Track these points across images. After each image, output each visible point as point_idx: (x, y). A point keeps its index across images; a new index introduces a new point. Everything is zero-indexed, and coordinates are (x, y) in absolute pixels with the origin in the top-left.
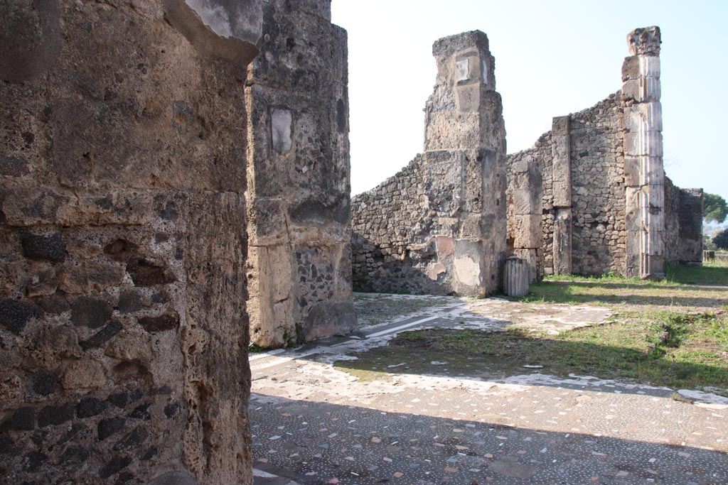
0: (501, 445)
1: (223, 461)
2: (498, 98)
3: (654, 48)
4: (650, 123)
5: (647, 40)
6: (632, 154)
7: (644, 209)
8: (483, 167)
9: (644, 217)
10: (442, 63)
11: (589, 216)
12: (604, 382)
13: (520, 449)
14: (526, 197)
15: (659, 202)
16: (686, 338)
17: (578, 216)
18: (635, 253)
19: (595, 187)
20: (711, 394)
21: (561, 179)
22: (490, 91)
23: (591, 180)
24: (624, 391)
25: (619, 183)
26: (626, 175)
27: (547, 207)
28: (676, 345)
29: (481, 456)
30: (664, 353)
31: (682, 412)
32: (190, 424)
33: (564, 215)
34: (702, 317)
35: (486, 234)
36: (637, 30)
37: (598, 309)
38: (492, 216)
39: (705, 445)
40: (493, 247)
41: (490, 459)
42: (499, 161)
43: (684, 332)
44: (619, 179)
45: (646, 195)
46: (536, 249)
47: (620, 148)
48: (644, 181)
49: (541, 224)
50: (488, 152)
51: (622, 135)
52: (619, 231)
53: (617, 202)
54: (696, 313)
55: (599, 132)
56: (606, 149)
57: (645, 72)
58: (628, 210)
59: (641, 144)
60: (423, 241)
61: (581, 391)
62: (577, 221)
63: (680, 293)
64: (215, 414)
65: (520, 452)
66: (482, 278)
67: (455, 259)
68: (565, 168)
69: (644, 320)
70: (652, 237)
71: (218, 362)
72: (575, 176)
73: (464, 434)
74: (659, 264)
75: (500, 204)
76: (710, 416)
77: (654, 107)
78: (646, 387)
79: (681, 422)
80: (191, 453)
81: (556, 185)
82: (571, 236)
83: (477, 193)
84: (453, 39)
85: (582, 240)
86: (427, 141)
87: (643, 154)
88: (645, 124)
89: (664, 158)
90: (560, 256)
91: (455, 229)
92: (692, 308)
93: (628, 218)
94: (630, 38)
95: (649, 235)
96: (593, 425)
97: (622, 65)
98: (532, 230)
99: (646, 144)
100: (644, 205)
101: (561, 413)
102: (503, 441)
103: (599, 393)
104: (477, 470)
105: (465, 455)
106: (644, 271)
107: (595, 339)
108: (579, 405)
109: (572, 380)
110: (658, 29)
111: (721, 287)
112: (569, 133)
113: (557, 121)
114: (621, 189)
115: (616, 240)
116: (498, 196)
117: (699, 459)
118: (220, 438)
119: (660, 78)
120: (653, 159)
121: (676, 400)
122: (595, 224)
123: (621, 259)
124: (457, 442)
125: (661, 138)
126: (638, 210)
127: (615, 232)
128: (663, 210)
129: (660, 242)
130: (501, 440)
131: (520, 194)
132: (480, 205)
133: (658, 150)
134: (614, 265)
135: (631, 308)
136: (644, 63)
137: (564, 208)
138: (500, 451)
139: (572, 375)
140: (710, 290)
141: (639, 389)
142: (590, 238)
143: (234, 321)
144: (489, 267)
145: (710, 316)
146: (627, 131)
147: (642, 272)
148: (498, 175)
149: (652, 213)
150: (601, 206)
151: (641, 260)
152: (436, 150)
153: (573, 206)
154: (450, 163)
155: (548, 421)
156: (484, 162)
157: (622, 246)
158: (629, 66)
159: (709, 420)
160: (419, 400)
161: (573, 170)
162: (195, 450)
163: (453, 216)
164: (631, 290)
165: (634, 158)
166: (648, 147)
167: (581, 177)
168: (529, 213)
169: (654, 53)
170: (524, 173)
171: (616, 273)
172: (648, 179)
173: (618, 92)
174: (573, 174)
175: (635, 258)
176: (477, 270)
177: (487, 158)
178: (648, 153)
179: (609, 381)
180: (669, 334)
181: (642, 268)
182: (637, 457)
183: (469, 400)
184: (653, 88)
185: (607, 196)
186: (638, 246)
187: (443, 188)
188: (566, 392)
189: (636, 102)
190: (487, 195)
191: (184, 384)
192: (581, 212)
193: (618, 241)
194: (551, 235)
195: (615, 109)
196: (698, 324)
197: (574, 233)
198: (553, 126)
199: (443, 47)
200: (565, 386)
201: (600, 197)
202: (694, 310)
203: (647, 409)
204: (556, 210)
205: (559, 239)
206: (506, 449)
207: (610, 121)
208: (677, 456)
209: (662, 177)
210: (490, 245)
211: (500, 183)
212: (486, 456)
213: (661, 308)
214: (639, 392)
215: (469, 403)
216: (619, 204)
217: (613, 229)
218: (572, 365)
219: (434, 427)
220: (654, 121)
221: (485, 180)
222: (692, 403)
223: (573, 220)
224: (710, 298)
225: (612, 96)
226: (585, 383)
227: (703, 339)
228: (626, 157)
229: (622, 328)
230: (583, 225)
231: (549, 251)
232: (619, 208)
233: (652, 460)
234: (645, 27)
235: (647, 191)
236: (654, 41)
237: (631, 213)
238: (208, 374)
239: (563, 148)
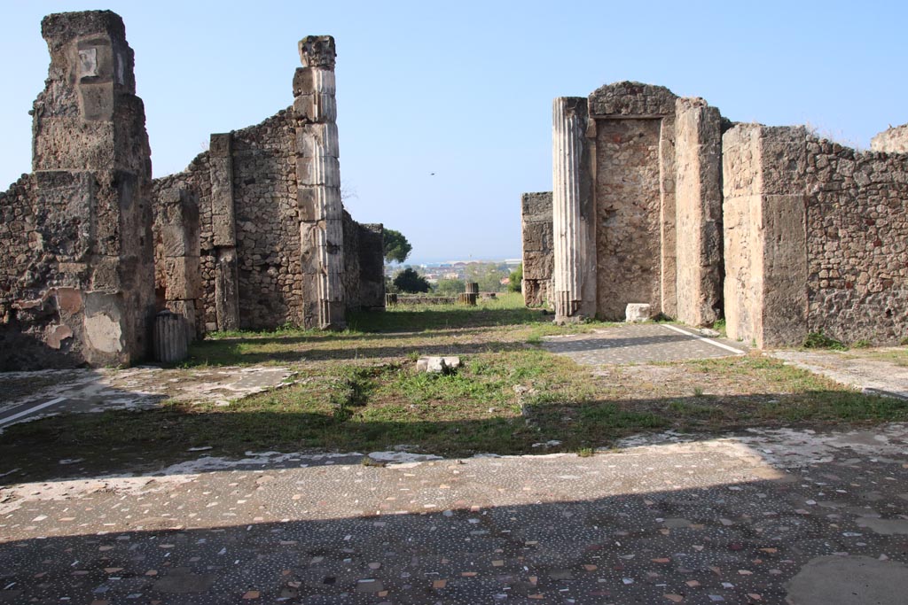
0: (166, 556)
2: (139, 104)
3: (328, 62)
4: (325, 147)
5: (320, 50)
6: (306, 183)
7: (321, 248)
8: (120, 195)
9: (321, 256)
10: (56, 50)
11: (258, 257)
12: (287, 456)
13: (193, 556)
14: (179, 235)
15: (337, 239)
16: (373, 394)
17: (245, 258)
18: (313, 300)
19: (264, 222)
20: (402, 453)
21: (222, 212)
22: (128, 95)
23: (259, 214)
24: (311, 463)
25: (292, 217)
26: (301, 207)
27: (206, 247)
28: (363, 403)
29: (140, 575)
30: (351, 413)
31: (375, 478)
33: (228, 257)
34: (388, 368)
35: (127, 283)
36: (309, 37)
37: (274, 370)
38: (134, 260)
39: (399, 509)
40: (138, 300)
41: (154, 576)
42: (142, 187)
43: (371, 387)
44: (292, 212)
45: (323, 232)
46: (194, 300)
47: (292, 175)
48: (320, 215)
49: (199, 268)
50: (127, 175)
51: (295, 160)
52: (294, 274)
53: (290, 241)
54: (382, 365)
55: (268, 155)
56: (276, 175)
57: (319, 87)
58: (303, 249)
59: (316, 171)
60: (37, 296)
61: (262, 472)
62: (244, 264)
63: (364, 344)
65: (193, 559)
66: (124, 342)
67: (86, 319)
68: (227, 198)
69: (327, 378)
70: (331, 281)
72: (239, 208)
73: (116, 551)
74: (340, 312)
75: (145, 243)
76: (402, 477)
77: (329, 129)
78: (334, 455)
79: (374, 489)
81: (218, 220)
82: (237, 282)
83: (112, 229)
84: (74, 18)
85: (251, 287)
86: (37, 158)
87: (319, 183)
88: (320, 149)
89: (341, 189)
90: (225, 307)
91: (84, 278)
92: (377, 359)
93: (304, 258)
94: (301, 46)
95: (327, 278)
96: (279, 509)
97: (293, 76)
98: (188, 276)
99: (321, 172)
100: (321, 244)
101: (239, 502)
102: (169, 549)
103: (283, 471)
104: (138, 596)
105: (119, 578)
106: (324, 321)
107: (273, 407)
108: (260, 488)
109: (249, 460)
110: (332, 39)
111: (405, 334)
112: (231, 155)
113: (216, 139)
114: (294, 225)
115: (291, 285)
116: (142, 233)
117: (394, 525)
119: (336, 96)
120: (329, 190)
121: (368, 465)
122: (266, 266)
123: (298, 308)
124: (106, 564)
125: (337, 164)
126: (314, 250)
127: (290, 276)
128: (342, 248)
129: (340, 286)
130: (167, 549)
131: (171, 230)
132: (117, 245)
133: (334, 180)
134: (289, 315)
135: (311, 365)
136: (317, 76)
137: (228, 248)
138: (167, 563)
139: (249, 453)
140: (394, 337)
141: (328, 459)
142: (260, 283)
144: (133, 327)
145: (396, 367)
146: (300, 155)
147: (322, 322)
148: (141, 206)
149: (330, 252)
150: (271, 244)
151: (320, 308)
152: (52, 170)
153: (238, 245)
154: (72, 189)
155: (225, 514)
156: (122, 189)
157: (298, 292)
158: (301, 80)
159: (402, 482)
160: (45, 517)
161: (238, 200)
163: (80, 261)
164: (311, 344)
165: (308, 188)
166: (324, 175)
167: (247, 209)
168: (184, 255)
169: (328, 66)
170: (175, 203)
171: (293, 326)
172: (325, 213)
173: (289, 108)
174: (238, 205)
175: (313, 306)
176: (118, 332)
177: (125, 183)
178: (324, 182)
179: (293, 454)
180: (355, 391)
181: (322, 317)
182: (332, 537)
183: (118, 504)
184: (328, 107)
185: (278, 232)
186: (316, 291)
187: (64, 223)
188: (243, 475)
189: (309, 122)
190: (127, 232)
192: (248, 252)
193: (293, 287)
194: (212, 282)
195: (285, 128)
196: (385, 377)
197: (241, 279)
198: (211, 145)
199: (57, 28)
200: (242, 468)
201: (270, 233)
202: (379, 362)
203: (338, 481)
204: (217, 251)
205: (222, 287)
206: (174, 559)
207: (280, 142)
208: (373, 527)
209: (340, 210)
210: (133, 297)
211: (144, 217)
212: (148, 574)
213: (345, 362)
214: (328, 462)
215: (119, 509)
216: (293, 243)
217: (287, 273)
218: (248, 441)
219: (71, 549)
220: (330, 145)
221: (124, 212)
222: (384, 466)
223: (239, 262)
224: (395, 346)
225: (282, 112)
226: (265, 461)
227: (391, 393)
228: (299, 187)
229: (304, 390)
230: (251, 268)
231: (211, 302)
232: (293, 247)
233: (348, 538)
234: (318, 35)
235: (324, 227)
236: (328, 53)
237: (307, 253)
239: (224, 174)
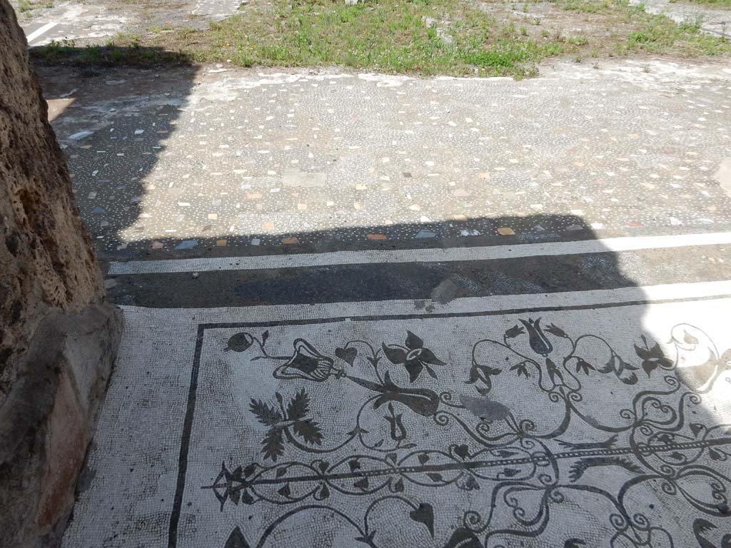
0: (271, 159)
1: (78, 276)
12: (295, 77)
20: (381, 75)
29: (266, 175)
32: (36, 251)
41: (276, 176)
64: (52, 225)
71: (31, 153)
78: (329, 76)
79: (384, 104)
80: (50, 285)
101: (289, 116)
104: (277, 190)
105: (251, 178)
109: (266, 80)
118: (66, 252)
124: (230, 167)
130: (266, 154)
138: (277, 165)
143: (25, 83)
160: (142, 131)
162: (51, 280)
179: (298, 76)
191: (10, 200)
212: (269, 173)
238: (28, 175)
